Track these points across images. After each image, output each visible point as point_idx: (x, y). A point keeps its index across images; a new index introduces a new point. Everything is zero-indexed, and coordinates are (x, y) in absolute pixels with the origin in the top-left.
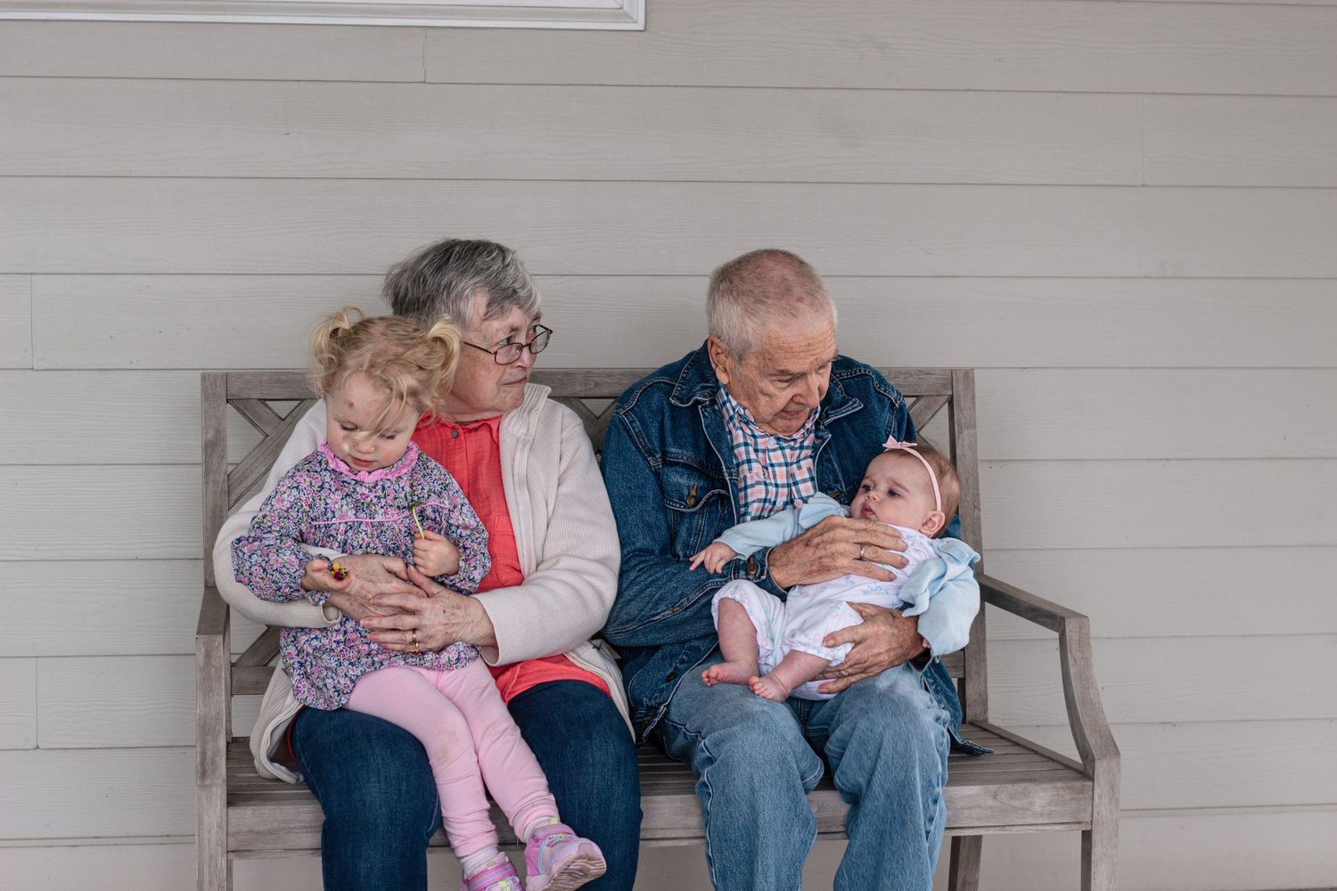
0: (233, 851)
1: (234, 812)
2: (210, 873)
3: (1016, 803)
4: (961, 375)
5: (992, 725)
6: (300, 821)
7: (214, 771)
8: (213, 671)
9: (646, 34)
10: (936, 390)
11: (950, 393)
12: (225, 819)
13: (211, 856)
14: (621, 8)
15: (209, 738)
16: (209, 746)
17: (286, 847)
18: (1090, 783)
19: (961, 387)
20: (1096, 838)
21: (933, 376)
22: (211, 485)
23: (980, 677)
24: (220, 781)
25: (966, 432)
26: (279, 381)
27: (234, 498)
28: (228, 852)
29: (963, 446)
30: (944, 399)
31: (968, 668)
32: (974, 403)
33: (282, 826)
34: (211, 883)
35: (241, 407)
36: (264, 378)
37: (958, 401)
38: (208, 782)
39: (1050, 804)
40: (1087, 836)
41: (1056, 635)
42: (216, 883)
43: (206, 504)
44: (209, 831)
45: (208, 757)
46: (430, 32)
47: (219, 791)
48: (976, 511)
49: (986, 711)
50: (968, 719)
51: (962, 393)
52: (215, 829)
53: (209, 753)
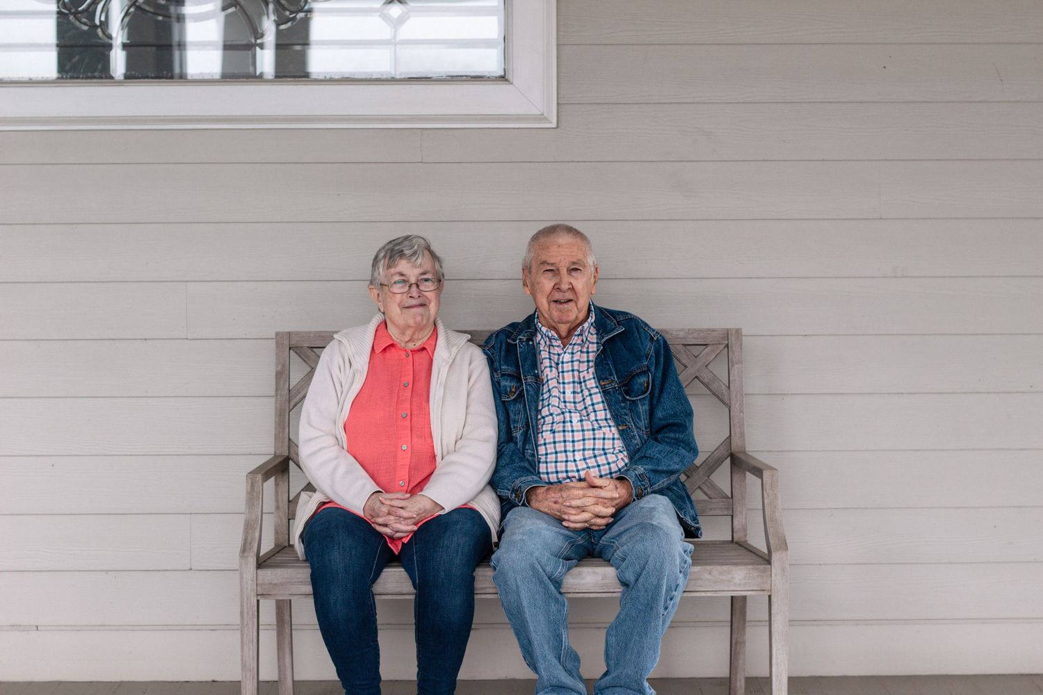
0: (260, 595)
1: (260, 572)
2: (247, 608)
3: (724, 577)
4: (734, 332)
5: (749, 545)
6: (298, 578)
7: (250, 549)
8: (255, 494)
9: (558, 130)
10: (718, 341)
11: (727, 342)
12: (255, 576)
13: (248, 598)
14: (543, 115)
15: (250, 531)
16: (249, 536)
17: (290, 593)
18: (769, 566)
19: (733, 339)
20: (772, 597)
21: (716, 333)
22: (279, 397)
23: (742, 514)
24: (252, 554)
25: (736, 366)
26: (319, 336)
27: (292, 404)
28: (257, 595)
29: (734, 375)
30: (722, 346)
31: (734, 509)
32: (741, 349)
33: (288, 580)
34: (248, 613)
35: (298, 352)
36: (312, 335)
37: (732, 347)
38: (246, 554)
39: (744, 579)
40: (770, 596)
41: (760, 480)
42: (251, 614)
43: (276, 408)
44: (247, 583)
45: (248, 542)
46: (424, 132)
47: (252, 560)
48: (742, 414)
49: (746, 536)
50: (735, 541)
51: (734, 342)
52: (250, 582)
53: (249, 539)
